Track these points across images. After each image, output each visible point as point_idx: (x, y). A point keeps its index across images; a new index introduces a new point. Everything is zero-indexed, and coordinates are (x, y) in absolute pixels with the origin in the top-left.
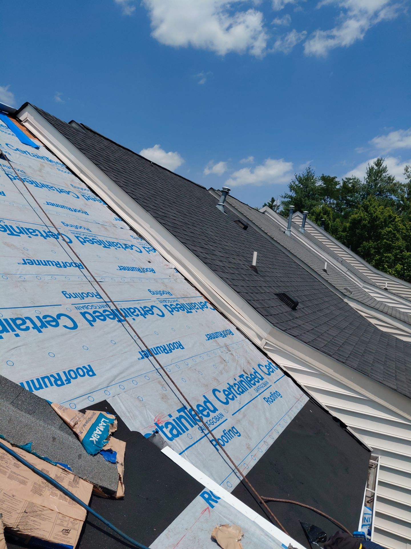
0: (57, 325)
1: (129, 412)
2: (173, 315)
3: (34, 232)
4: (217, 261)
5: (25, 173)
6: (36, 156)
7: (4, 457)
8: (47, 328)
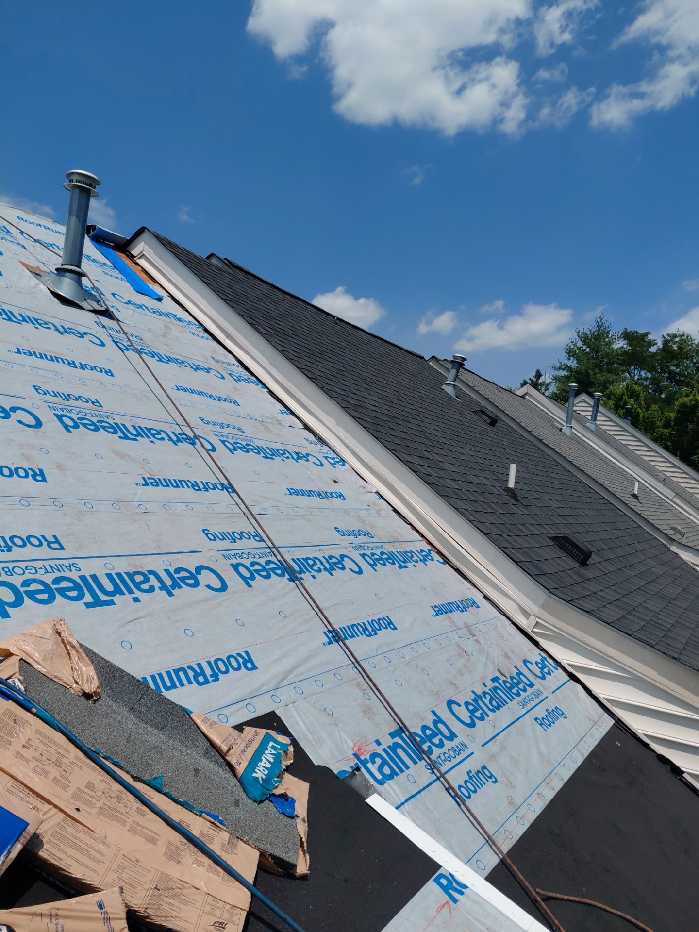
0: (196, 584)
1: (311, 733)
2: (376, 571)
3: (159, 434)
4: (447, 480)
5: (142, 340)
6: (158, 312)
7: (122, 797)
8: (181, 589)
